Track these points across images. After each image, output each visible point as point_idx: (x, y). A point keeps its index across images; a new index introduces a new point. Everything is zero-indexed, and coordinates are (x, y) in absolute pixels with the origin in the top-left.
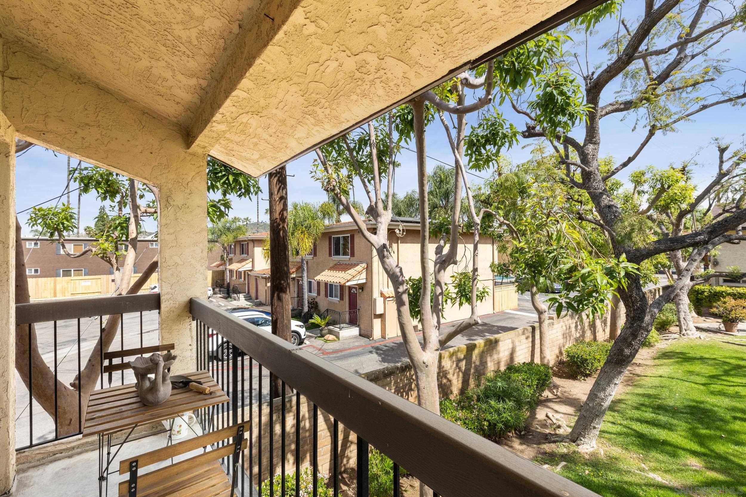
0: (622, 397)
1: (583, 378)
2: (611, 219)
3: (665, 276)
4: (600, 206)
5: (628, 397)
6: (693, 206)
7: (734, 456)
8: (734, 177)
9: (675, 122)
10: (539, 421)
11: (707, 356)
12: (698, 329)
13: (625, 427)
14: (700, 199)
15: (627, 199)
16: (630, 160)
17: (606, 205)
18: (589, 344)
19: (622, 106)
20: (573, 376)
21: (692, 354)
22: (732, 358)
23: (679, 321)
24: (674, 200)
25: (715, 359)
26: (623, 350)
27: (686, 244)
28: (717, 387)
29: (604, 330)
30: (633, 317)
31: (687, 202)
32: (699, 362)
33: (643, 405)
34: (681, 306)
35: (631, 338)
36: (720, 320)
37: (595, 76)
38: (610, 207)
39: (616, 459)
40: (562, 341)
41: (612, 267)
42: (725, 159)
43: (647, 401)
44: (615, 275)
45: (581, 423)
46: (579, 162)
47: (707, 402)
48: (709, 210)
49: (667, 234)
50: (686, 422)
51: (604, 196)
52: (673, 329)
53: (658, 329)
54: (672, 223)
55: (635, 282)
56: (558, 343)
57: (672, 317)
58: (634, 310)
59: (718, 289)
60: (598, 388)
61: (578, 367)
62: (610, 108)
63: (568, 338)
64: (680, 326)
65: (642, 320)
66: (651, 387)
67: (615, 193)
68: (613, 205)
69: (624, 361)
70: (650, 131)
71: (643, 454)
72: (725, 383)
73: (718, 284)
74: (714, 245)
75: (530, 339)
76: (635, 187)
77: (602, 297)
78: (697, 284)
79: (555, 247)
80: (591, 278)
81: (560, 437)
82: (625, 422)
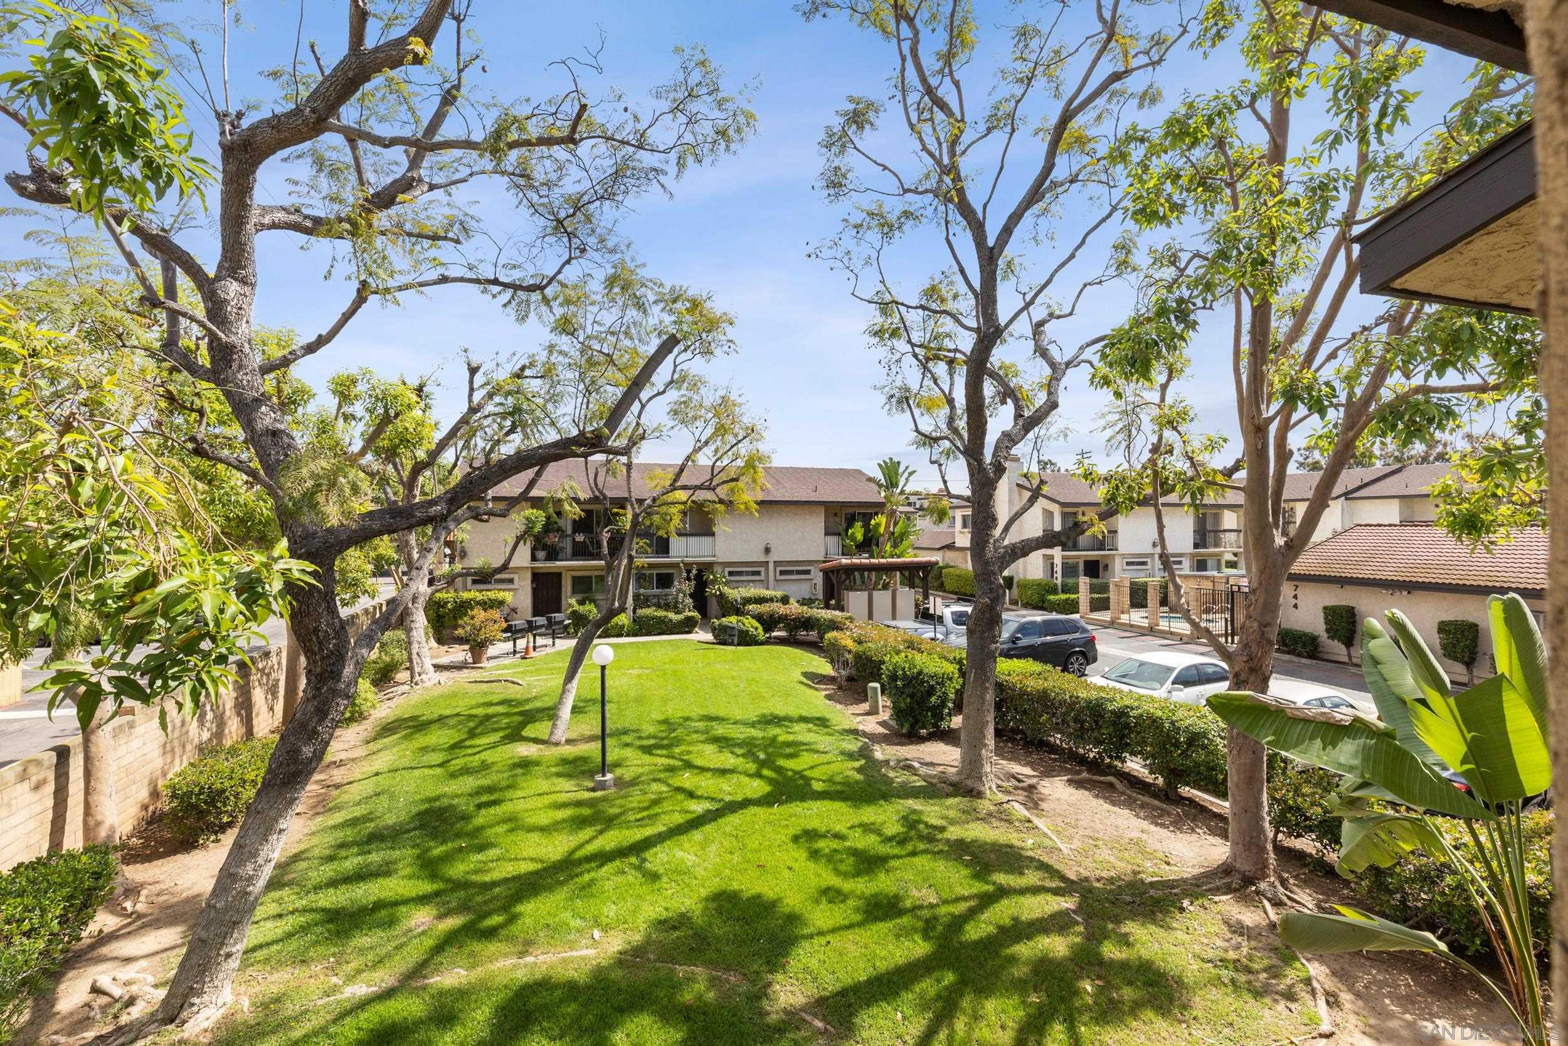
0: (303, 847)
1: (213, 838)
2: (278, 461)
3: (390, 580)
4: (253, 430)
5: (315, 840)
6: (434, 455)
7: (476, 872)
8: (486, 417)
9: (400, 289)
10: (64, 1018)
11: (447, 712)
12: (438, 667)
13: (304, 911)
14: (442, 445)
15: (324, 427)
16: (321, 341)
17: (268, 430)
18: (233, 752)
19: (309, 224)
20: (186, 844)
21: (428, 714)
22: (478, 706)
23: (410, 660)
24: (405, 441)
25: (457, 715)
26: (298, 751)
27: (414, 520)
28: (458, 764)
29: (272, 709)
30: (321, 675)
31: (424, 448)
32: (437, 726)
33: (342, 846)
34: (414, 633)
35: (315, 720)
36: (467, 647)
37: (245, 123)
38: (275, 433)
39: (277, 1000)
40: (159, 763)
41: (257, 571)
42: (476, 386)
43: (349, 834)
44: (260, 590)
45: (194, 961)
46: (200, 313)
47: (444, 795)
48: (455, 465)
49: (395, 502)
50: (413, 847)
51: (263, 409)
52: (402, 676)
53: (376, 683)
54: (401, 482)
55: (324, 599)
56: (147, 771)
57: (399, 655)
58: (323, 658)
59: (466, 595)
60: (241, 853)
61: (202, 814)
62: (281, 216)
63: (178, 750)
64: (410, 669)
65: (336, 675)
66: (359, 803)
67: (300, 410)
68: (283, 432)
69: (301, 772)
70: (359, 291)
71: (334, 955)
72: (470, 751)
73: (466, 589)
74: (458, 522)
75: (50, 788)
76: (340, 407)
77: (224, 650)
78: (437, 591)
79: (90, 522)
80: (188, 605)
81: (131, 1031)
82: (304, 902)
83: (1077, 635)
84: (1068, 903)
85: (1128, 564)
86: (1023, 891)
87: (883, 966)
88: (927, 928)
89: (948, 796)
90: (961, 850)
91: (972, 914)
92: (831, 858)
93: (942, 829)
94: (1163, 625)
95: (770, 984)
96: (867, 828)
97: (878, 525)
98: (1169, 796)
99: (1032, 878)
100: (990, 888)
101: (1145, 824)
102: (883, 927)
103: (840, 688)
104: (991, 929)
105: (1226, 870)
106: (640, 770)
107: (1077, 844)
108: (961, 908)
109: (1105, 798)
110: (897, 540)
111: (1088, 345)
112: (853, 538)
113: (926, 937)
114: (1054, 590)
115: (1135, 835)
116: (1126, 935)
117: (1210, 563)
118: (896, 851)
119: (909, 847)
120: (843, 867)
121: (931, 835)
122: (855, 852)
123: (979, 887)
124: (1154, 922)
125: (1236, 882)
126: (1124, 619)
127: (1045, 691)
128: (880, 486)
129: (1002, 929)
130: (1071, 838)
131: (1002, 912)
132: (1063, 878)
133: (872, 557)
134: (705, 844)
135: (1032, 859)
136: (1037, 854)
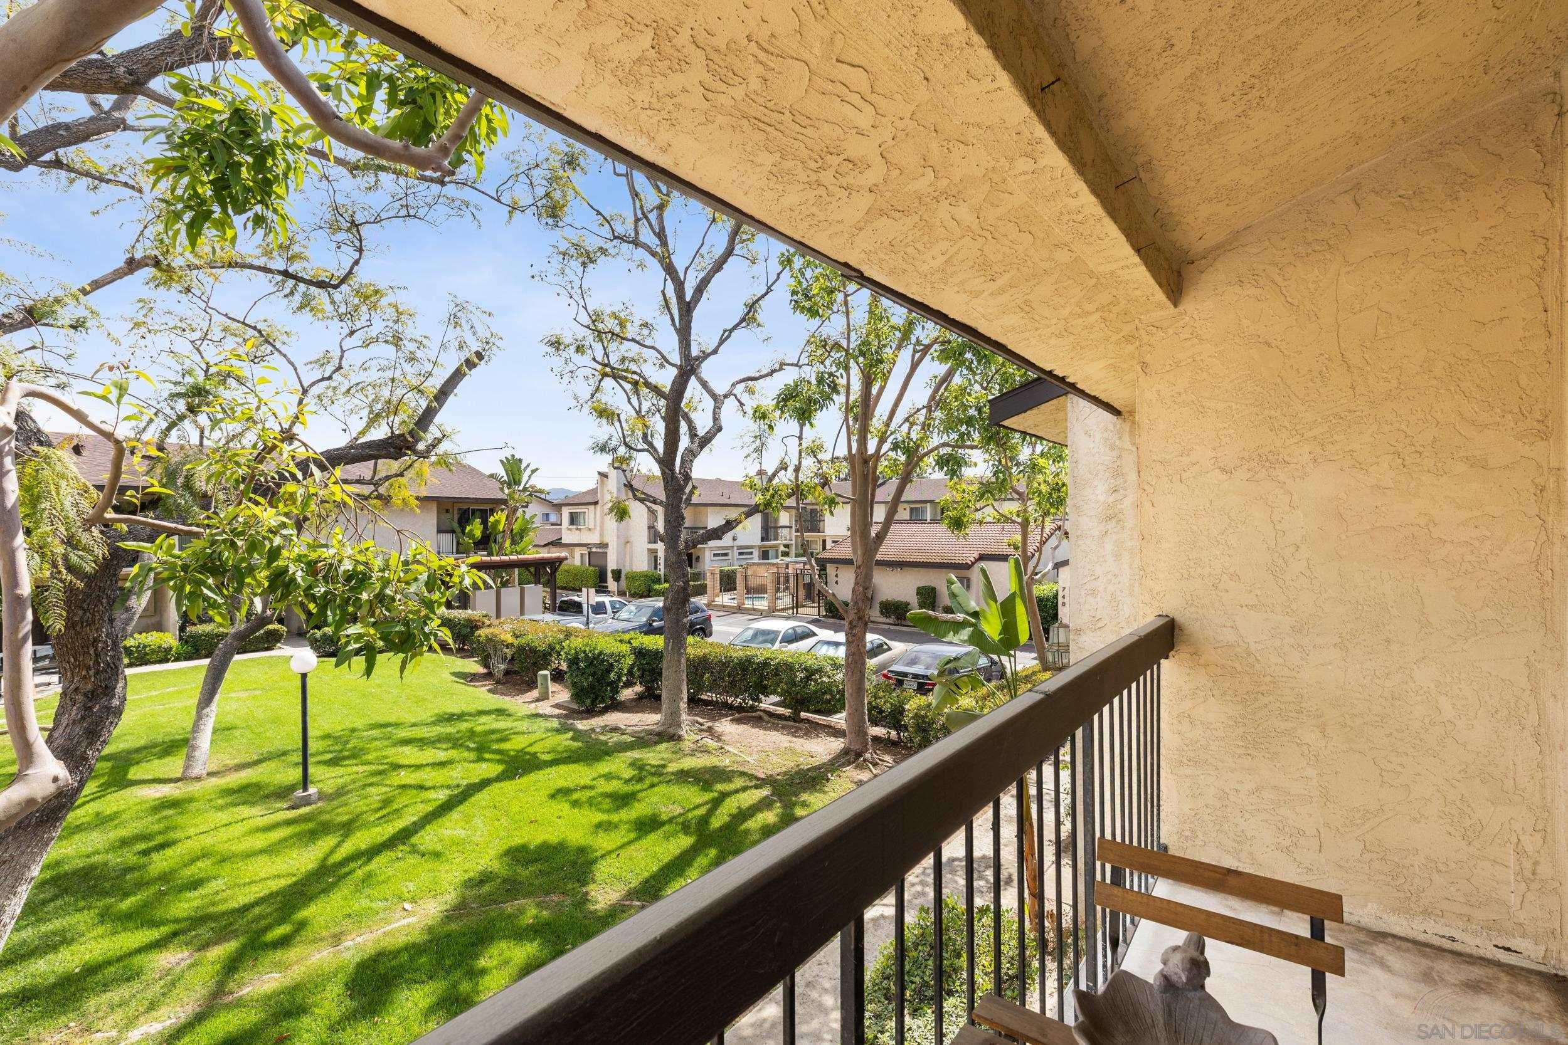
50: (78, 910)
71: (72, 1021)
83: (698, 615)
84: (765, 792)
85: (715, 555)
86: (737, 791)
87: (666, 858)
88: (686, 828)
89: (656, 743)
90: (683, 776)
91: (711, 813)
92: (591, 803)
93: (664, 766)
94: (748, 604)
95: (587, 893)
96: (609, 777)
97: (497, 522)
98: (795, 718)
99: (738, 783)
100: (716, 795)
101: (789, 738)
102: (653, 837)
103: (498, 682)
104: (727, 819)
105: (846, 752)
106: (341, 781)
107: (756, 757)
108: (703, 811)
109: (759, 727)
110: (517, 538)
111: (738, 383)
112: (471, 535)
113: (686, 833)
114: (658, 580)
115: (787, 745)
116: (804, 801)
117: (771, 553)
118: (638, 787)
119: (648, 782)
120: (605, 807)
121: (659, 771)
122: (607, 795)
123: (708, 796)
124: (816, 791)
125: (852, 757)
126: (718, 601)
127: (705, 656)
128: (502, 483)
129: (734, 817)
130: (751, 754)
131: (731, 806)
132: (757, 778)
133: (490, 554)
134: (468, 819)
135: (733, 771)
136: (735, 767)
